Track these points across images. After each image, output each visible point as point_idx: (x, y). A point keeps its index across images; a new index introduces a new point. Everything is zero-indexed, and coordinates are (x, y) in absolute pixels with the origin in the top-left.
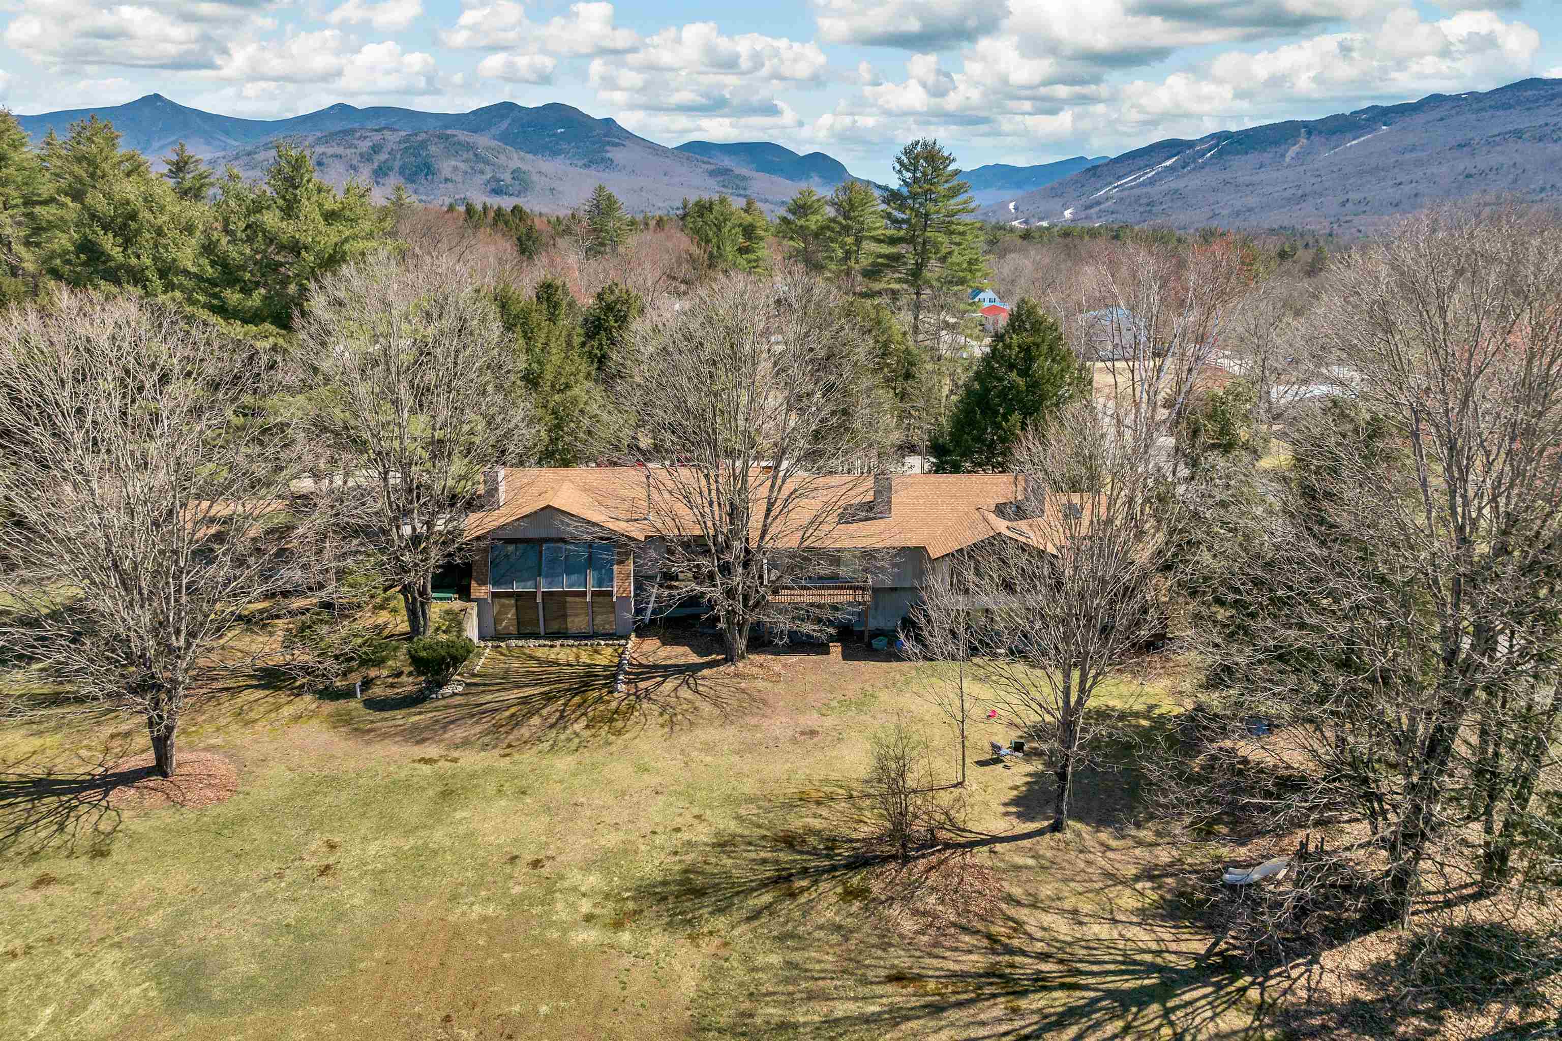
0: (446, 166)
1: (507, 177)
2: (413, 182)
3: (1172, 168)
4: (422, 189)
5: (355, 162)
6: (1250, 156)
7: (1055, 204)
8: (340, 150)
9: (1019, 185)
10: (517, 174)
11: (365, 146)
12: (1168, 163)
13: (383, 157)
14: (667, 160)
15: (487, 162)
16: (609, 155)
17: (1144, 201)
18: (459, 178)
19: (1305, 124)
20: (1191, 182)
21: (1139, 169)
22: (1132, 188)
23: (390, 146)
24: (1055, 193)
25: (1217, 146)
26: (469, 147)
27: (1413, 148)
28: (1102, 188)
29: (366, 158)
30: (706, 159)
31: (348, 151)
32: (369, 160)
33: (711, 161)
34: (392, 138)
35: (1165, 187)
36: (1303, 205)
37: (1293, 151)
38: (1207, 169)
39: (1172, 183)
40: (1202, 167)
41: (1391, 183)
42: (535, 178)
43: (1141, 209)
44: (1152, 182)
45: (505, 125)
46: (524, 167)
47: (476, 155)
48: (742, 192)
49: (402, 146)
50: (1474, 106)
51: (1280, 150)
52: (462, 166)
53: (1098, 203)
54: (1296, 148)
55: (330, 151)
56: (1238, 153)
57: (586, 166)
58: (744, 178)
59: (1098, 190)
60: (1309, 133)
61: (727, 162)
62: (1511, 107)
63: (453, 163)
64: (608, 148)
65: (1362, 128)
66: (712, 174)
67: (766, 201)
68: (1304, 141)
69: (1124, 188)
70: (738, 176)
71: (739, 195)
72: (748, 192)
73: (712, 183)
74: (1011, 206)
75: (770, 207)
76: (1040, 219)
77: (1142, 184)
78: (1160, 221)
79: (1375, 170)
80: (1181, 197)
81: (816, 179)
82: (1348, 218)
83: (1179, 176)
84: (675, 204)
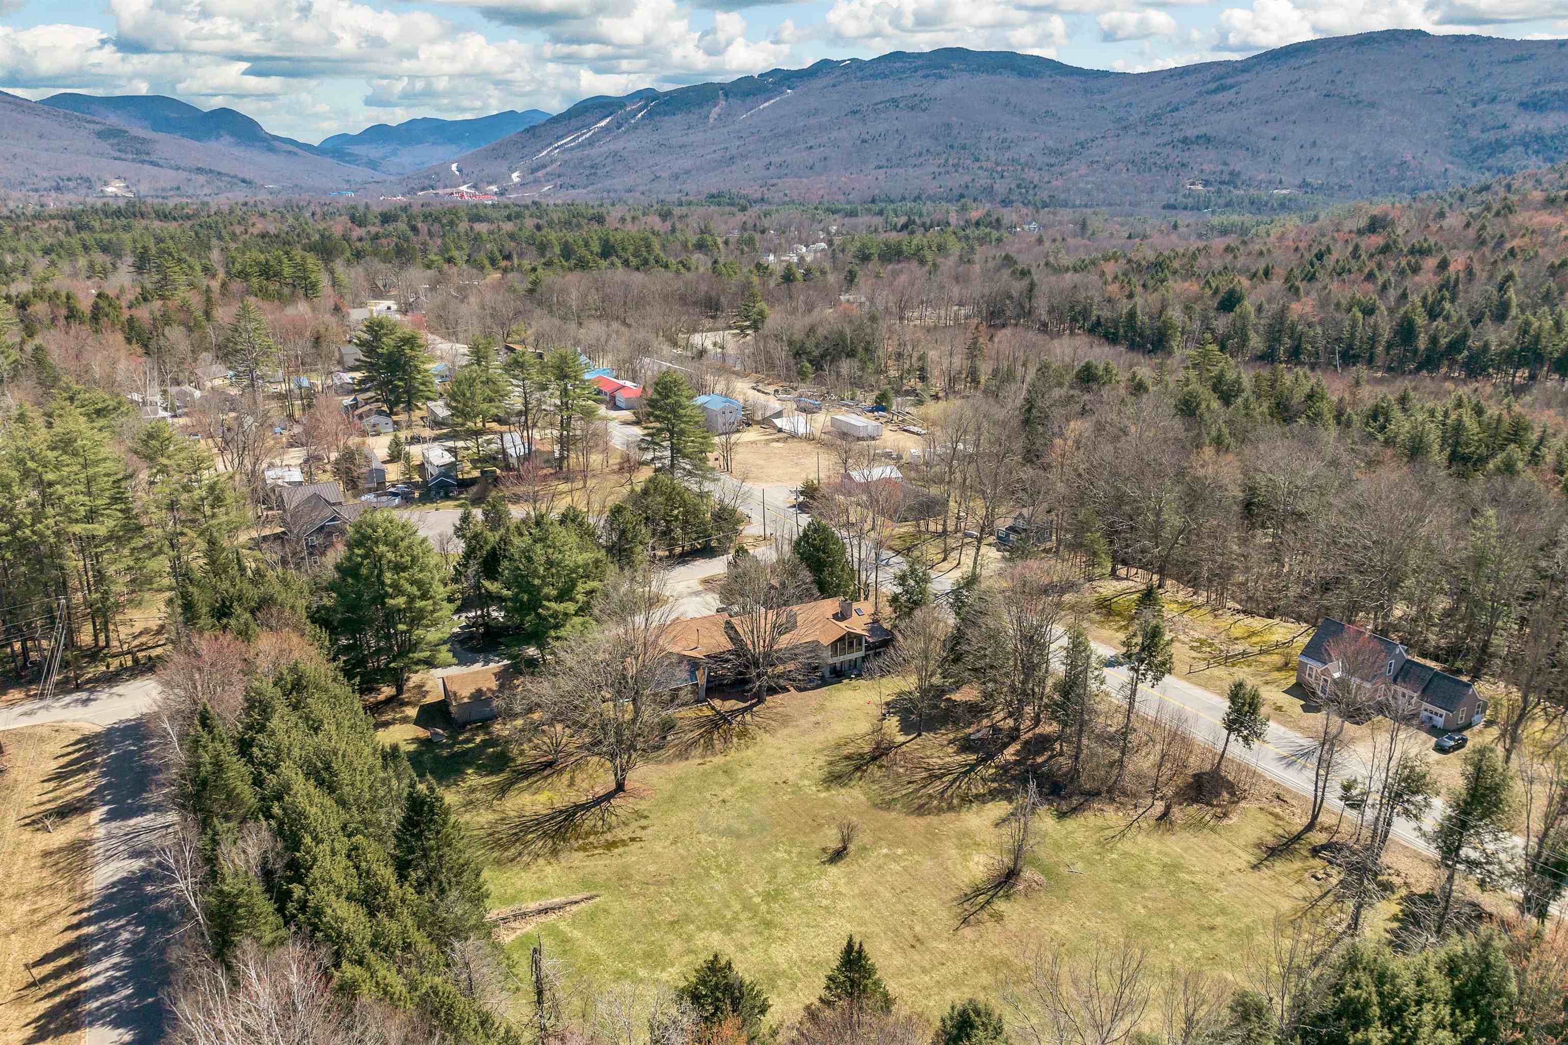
3: (606, 129)
6: (678, 117)
7: (500, 167)
9: (452, 140)
12: (603, 123)
14: (38, 119)
17: (587, 164)
19: (721, 86)
20: (628, 143)
21: (577, 129)
22: (572, 149)
24: (498, 153)
25: (646, 106)
27: (816, 112)
28: (543, 149)
30: (89, 117)
33: (95, 118)
35: (605, 148)
36: (734, 167)
37: (716, 111)
38: (640, 131)
39: (607, 146)
40: (635, 127)
41: (803, 146)
43: (587, 172)
44: (591, 142)
48: (146, 158)
50: (859, 74)
51: (705, 110)
53: (544, 166)
56: (666, 114)
58: (144, 141)
59: (540, 151)
60: (726, 95)
61: (114, 120)
62: (886, 76)
65: (769, 91)
66: (100, 135)
67: (178, 168)
68: (723, 103)
69: (563, 149)
70: (135, 138)
71: (143, 162)
72: (154, 158)
73: (104, 146)
74: (454, 167)
75: (184, 175)
76: (490, 183)
77: (581, 145)
78: (607, 183)
79: (788, 133)
80: (622, 159)
81: (229, 139)
82: (775, 181)
83: (615, 138)
84: (66, 174)
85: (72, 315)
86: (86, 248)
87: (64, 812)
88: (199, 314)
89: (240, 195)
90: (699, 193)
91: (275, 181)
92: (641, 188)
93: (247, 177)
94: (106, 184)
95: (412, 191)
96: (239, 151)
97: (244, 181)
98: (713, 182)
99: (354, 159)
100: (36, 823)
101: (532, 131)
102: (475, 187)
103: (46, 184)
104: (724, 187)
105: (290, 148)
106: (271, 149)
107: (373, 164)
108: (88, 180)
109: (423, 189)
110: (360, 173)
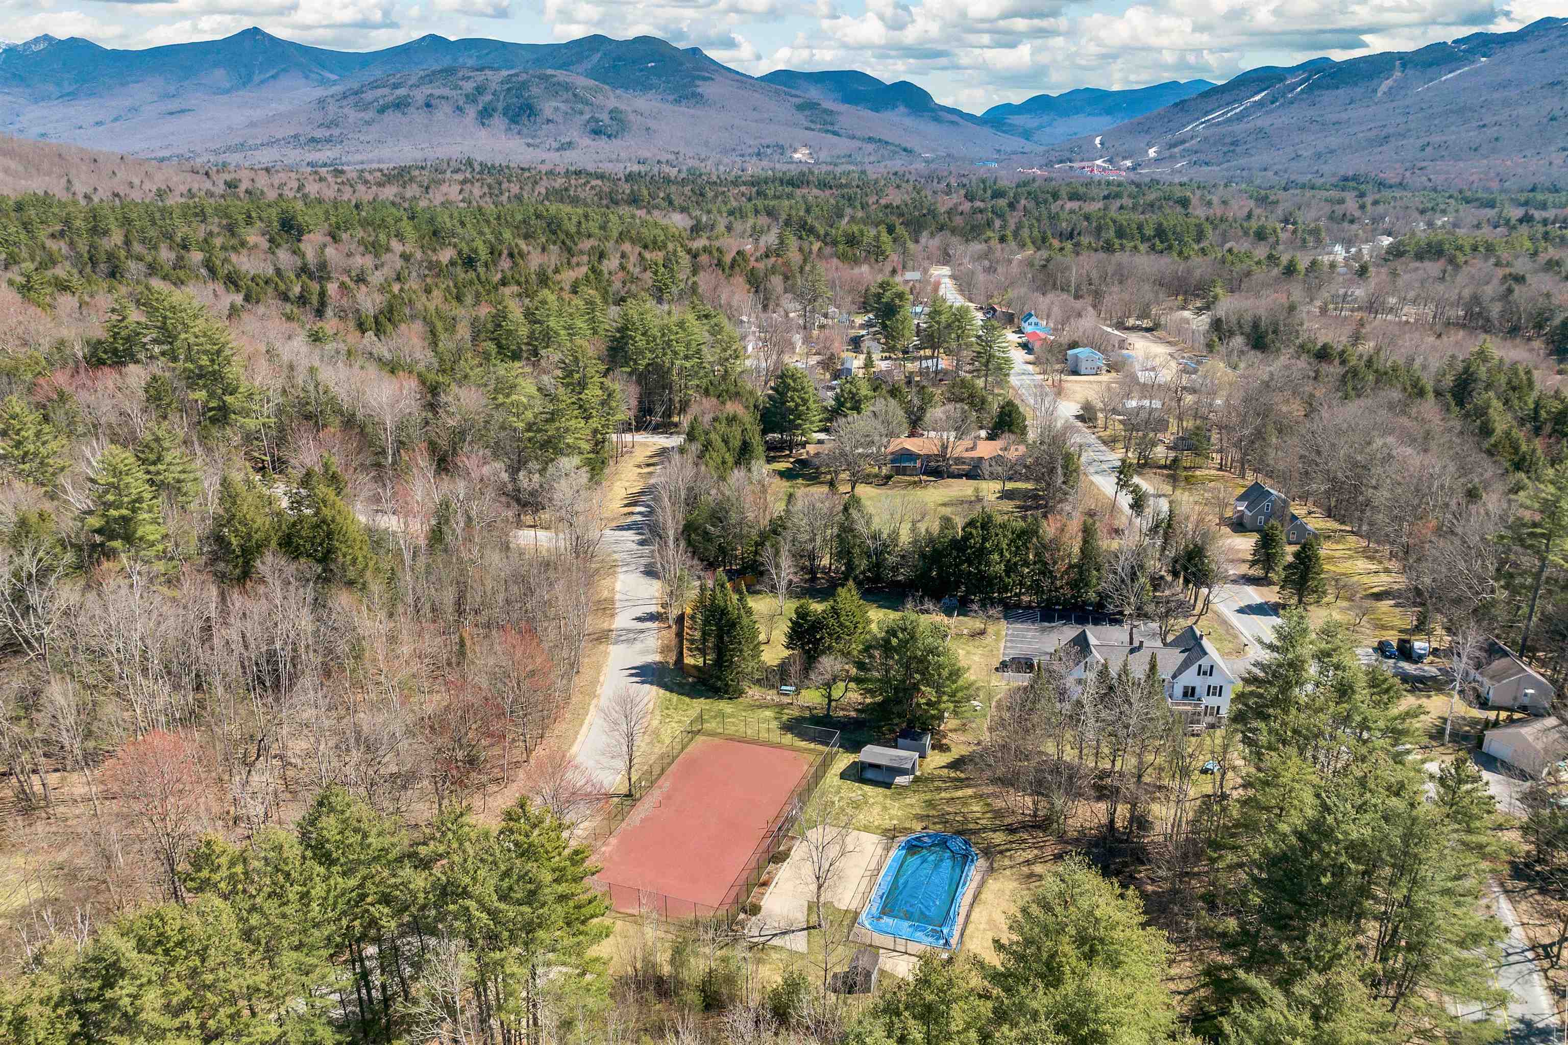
0: (548, 107)
1: (605, 117)
2: (517, 123)
3: (1260, 104)
4: (525, 130)
5: (461, 103)
6: (1340, 92)
7: (1140, 142)
8: (446, 92)
9: (1109, 111)
10: (615, 114)
11: (469, 86)
12: (1257, 98)
13: (488, 98)
14: (756, 95)
15: (587, 103)
16: (699, 90)
17: (1228, 140)
18: (560, 119)
20: (1277, 119)
21: (1228, 104)
22: (1219, 124)
23: (493, 86)
24: (1144, 129)
25: (1311, 77)
26: (567, 87)
27: (1507, 85)
28: (1189, 123)
29: (471, 99)
30: (792, 91)
31: (454, 93)
32: (474, 101)
33: (798, 93)
34: (495, 78)
35: (1251, 125)
36: (1385, 148)
37: (1387, 84)
38: (1294, 105)
39: (1261, 121)
40: (1291, 103)
41: (1475, 124)
42: (632, 117)
43: (1225, 149)
44: (1239, 118)
45: (596, 58)
46: (622, 106)
47: (575, 95)
48: (830, 128)
49: (506, 86)
51: (1375, 83)
52: (563, 106)
53: (1183, 142)
54: (1389, 82)
55: (437, 92)
56: (1328, 87)
57: (678, 101)
58: (832, 113)
59: (1184, 126)
60: (1404, 66)
61: (814, 93)
63: (554, 104)
64: (698, 82)
65: (1460, 59)
66: (800, 108)
67: (853, 137)
68: (1398, 74)
69: (1210, 124)
70: (825, 111)
71: (827, 131)
72: (836, 128)
73: (800, 118)
74: (1098, 140)
75: (858, 144)
76: (1125, 158)
77: (1229, 120)
78: (1242, 161)
79: (1461, 111)
80: (1266, 136)
81: (902, 109)
82: (1423, 164)
83: (1267, 113)
84: (765, 142)
85: (719, 264)
86: (757, 212)
87: (648, 465)
88: (796, 269)
89: (898, 164)
90: (1334, 175)
91: (933, 150)
92: (1276, 168)
93: (909, 146)
94: (795, 151)
95: (1049, 164)
96: (909, 122)
97: (905, 150)
98: (1351, 164)
99: (1010, 130)
100: (639, 466)
101: (1181, 106)
102: (1110, 161)
103: (750, 151)
104: (1362, 169)
105: (955, 118)
106: (937, 119)
107: (1027, 135)
108: (782, 147)
109: (1061, 162)
110: (1012, 143)
